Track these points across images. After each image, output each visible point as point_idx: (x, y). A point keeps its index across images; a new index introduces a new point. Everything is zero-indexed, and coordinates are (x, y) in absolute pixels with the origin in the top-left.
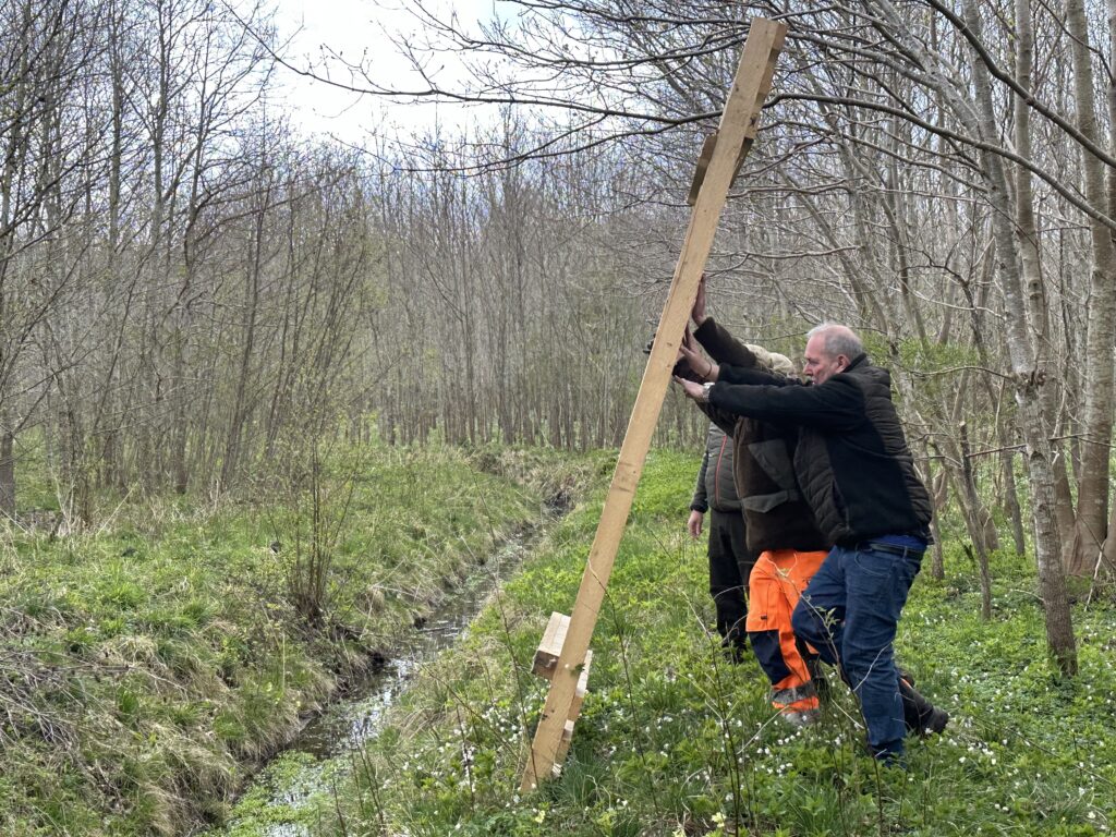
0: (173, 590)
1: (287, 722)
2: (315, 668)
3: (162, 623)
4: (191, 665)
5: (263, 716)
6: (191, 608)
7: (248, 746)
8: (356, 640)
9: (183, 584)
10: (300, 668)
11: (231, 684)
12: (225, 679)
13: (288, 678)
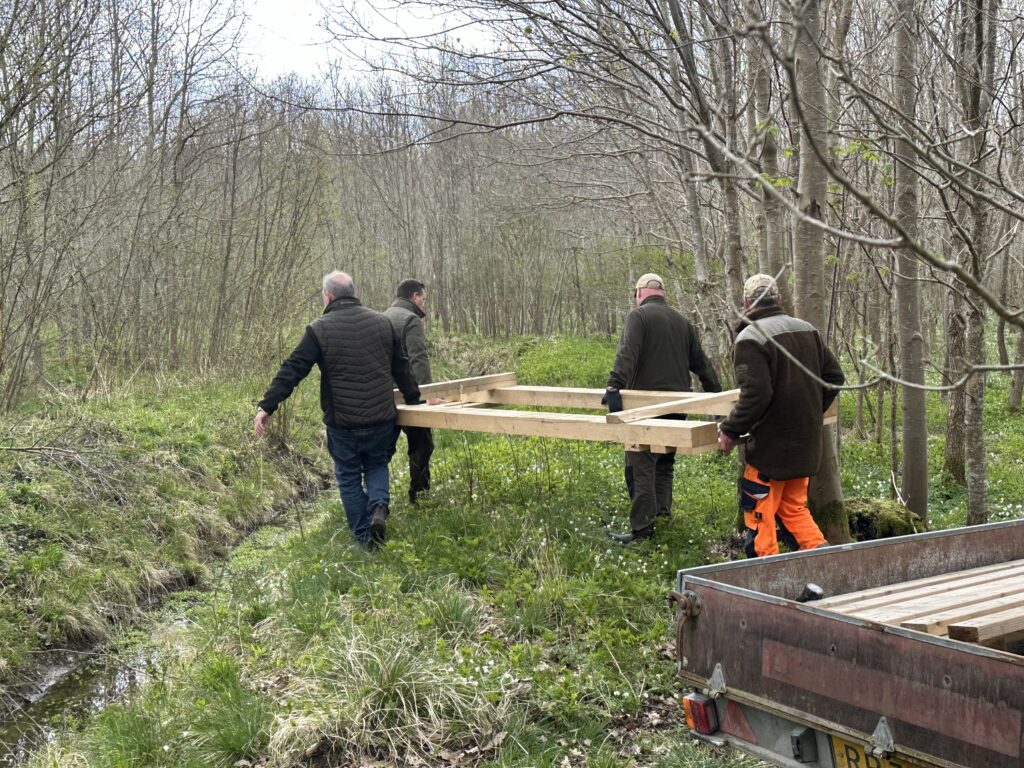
0: (185, 426)
1: (265, 509)
2: (283, 479)
3: (180, 445)
4: (201, 470)
5: (249, 503)
6: (199, 437)
7: (240, 519)
8: (312, 465)
9: (191, 422)
10: (272, 478)
11: (227, 484)
12: (223, 481)
13: (264, 484)
